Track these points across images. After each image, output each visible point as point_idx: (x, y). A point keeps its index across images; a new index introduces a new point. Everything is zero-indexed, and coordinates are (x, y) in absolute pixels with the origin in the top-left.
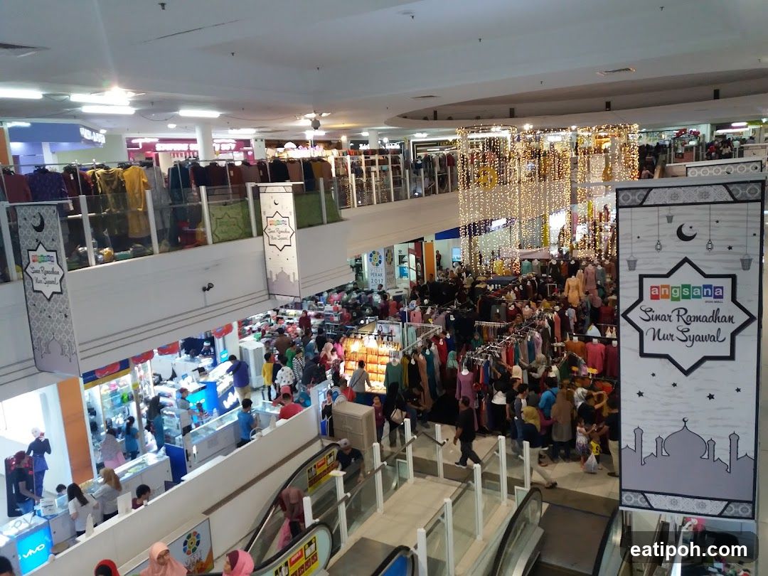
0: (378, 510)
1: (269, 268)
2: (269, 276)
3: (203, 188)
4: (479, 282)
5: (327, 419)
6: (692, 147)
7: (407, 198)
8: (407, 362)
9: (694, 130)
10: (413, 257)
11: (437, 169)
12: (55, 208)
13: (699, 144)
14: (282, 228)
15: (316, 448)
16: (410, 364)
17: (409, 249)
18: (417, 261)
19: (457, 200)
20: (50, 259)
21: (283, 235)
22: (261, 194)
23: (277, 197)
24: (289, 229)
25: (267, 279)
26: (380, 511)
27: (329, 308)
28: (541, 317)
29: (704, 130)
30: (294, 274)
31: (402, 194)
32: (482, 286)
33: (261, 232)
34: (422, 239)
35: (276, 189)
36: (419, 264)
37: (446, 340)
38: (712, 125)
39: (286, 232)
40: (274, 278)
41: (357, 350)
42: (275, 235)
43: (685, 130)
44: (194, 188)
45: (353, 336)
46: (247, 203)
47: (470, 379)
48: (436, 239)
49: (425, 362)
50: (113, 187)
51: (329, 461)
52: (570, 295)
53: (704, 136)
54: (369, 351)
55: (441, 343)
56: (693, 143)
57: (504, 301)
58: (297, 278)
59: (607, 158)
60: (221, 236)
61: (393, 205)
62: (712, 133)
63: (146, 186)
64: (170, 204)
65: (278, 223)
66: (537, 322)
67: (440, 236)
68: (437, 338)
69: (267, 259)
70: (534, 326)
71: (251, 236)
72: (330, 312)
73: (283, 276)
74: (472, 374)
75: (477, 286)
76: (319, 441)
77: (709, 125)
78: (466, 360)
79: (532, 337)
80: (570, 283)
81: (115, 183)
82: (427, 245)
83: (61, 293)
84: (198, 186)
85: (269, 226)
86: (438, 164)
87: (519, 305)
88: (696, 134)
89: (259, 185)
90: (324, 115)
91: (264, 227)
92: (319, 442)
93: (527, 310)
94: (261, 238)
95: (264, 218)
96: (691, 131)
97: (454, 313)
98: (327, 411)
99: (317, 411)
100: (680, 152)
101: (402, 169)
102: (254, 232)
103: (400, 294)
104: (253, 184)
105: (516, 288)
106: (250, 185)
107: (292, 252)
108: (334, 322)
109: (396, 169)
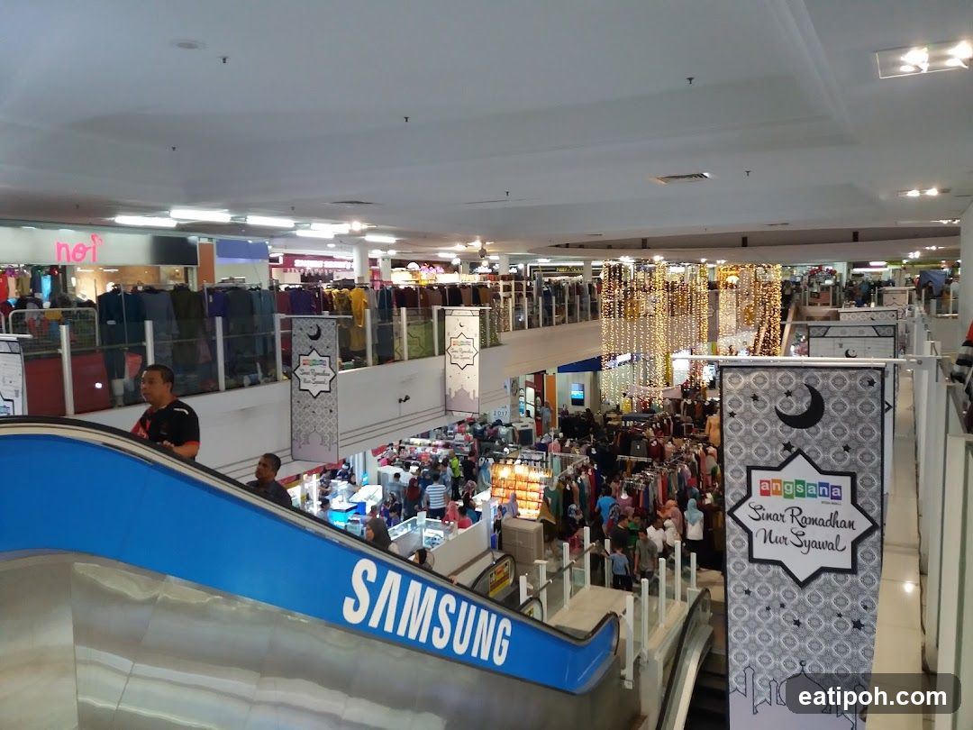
0: (565, 606)
1: (448, 386)
2: (448, 393)
3: (404, 310)
4: (610, 419)
5: (497, 534)
6: (828, 287)
7: (538, 326)
8: (563, 487)
9: (830, 268)
10: (531, 391)
11: (567, 297)
12: (334, 321)
13: (837, 284)
14: (465, 348)
15: (487, 561)
16: (565, 489)
17: (526, 382)
18: (537, 395)
19: (599, 329)
20: (322, 363)
21: (465, 355)
22: (446, 317)
23: (462, 320)
24: (472, 349)
25: (446, 396)
26: (566, 607)
27: (460, 437)
28: (687, 452)
29: (841, 268)
30: (474, 391)
31: (534, 321)
32: (615, 423)
33: (443, 351)
34: (545, 371)
35: (463, 313)
36: (538, 398)
37: (593, 470)
38: (849, 263)
39: (469, 352)
40: (453, 395)
41: (506, 477)
42: (457, 355)
43: (820, 267)
44: (395, 309)
45: (502, 461)
46: (432, 325)
47: (630, 502)
48: (559, 372)
49: (578, 489)
50: (344, 305)
51: (505, 570)
52: (712, 434)
53: (841, 275)
54: (518, 478)
55: (590, 473)
56: (829, 282)
57: (645, 437)
58: (477, 395)
59: (737, 293)
60: (413, 354)
61: (527, 332)
62: (849, 271)
63: (366, 306)
64: (380, 323)
65: (462, 343)
66: (685, 456)
67: (562, 369)
68: (586, 468)
69: (447, 376)
70: (682, 459)
71: (433, 355)
72: (460, 441)
73: (462, 393)
74: (631, 498)
75: (609, 423)
76: (490, 554)
77: (845, 264)
78: (625, 485)
79: (682, 470)
80: (712, 421)
81: (345, 302)
82: (549, 377)
83: (329, 392)
84: (399, 307)
85: (452, 346)
86: (567, 292)
87: (661, 441)
88: (832, 273)
89: (445, 308)
90: (487, 243)
91: (447, 347)
92: (489, 556)
93: (669, 446)
94: (443, 357)
95: (447, 338)
96: (828, 269)
97: (595, 446)
98: (498, 525)
99: (488, 524)
100: (816, 291)
101: (535, 296)
102: (437, 352)
103: (526, 428)
104: (440, 307)
105: (654, 426)
106: (436, 308)
107: (474, 372)
108: (464, 453)
109: (519, 296)
